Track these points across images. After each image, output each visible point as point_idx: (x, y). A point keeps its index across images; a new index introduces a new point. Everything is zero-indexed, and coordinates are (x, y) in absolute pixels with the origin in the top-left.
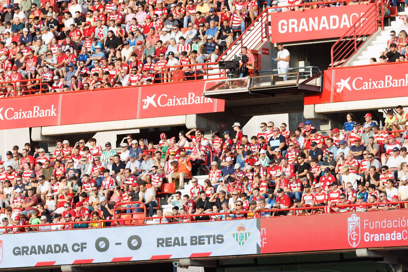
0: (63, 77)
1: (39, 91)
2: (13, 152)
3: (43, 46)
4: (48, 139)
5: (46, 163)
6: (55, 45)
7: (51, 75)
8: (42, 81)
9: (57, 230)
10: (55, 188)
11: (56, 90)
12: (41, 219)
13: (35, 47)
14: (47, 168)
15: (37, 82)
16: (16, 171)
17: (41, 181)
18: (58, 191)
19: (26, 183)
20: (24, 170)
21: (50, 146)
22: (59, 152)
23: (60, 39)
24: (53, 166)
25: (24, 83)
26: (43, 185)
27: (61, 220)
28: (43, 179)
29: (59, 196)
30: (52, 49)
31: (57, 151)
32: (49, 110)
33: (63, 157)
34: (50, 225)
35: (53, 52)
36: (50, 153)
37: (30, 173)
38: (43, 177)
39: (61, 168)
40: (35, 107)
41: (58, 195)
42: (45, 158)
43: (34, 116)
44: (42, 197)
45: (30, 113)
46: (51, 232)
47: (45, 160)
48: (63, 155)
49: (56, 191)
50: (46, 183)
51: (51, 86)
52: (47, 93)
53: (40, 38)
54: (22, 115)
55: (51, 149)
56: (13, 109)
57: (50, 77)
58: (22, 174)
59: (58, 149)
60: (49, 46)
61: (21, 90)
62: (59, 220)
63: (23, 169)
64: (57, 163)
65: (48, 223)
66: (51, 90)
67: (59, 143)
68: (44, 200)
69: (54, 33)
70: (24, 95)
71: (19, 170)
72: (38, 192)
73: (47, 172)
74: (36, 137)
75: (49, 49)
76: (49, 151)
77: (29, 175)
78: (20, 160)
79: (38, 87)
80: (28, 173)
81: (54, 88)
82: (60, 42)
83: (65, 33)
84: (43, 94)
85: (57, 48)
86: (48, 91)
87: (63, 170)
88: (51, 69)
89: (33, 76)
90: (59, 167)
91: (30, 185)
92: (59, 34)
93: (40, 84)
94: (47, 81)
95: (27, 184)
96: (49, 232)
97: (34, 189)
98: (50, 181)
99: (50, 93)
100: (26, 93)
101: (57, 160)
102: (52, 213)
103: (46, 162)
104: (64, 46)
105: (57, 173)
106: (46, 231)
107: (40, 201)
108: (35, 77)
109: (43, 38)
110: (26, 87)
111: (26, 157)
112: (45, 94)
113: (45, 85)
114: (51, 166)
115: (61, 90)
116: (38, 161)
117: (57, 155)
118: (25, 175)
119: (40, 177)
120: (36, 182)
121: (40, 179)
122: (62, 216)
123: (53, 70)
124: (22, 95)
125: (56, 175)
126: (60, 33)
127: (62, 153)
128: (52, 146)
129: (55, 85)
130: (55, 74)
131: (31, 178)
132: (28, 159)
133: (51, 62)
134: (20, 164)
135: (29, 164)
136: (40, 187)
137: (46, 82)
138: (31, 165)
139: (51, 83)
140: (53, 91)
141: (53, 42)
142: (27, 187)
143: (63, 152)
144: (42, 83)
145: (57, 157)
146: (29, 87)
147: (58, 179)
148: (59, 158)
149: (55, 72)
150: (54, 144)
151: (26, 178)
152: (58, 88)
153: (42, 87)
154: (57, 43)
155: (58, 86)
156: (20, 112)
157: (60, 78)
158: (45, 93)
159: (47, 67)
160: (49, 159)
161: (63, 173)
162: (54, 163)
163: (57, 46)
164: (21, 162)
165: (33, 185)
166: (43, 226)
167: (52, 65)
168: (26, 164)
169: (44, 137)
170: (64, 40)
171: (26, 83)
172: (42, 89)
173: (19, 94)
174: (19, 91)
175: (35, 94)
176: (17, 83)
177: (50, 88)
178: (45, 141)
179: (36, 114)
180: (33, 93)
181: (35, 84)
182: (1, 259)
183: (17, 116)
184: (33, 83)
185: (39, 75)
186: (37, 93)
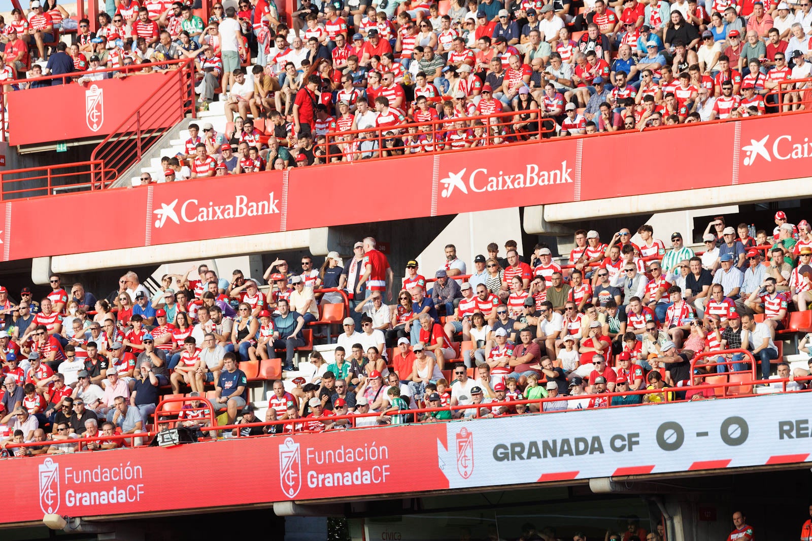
0: (584, 106)
1: (538, 134)
2: (488, 256)
3: (543, 44)
4: (556, 230)
5: (555, 276)
6: (566, 42)
7: (560, 103)
8: (543, 114)
9: (579, 409)
10: (574, 325)
11: (570, 130)
12: (547, 388)
13: (526, 47)
14: (558, 287)
15: (532, 115)
16: (496, 294)
17: (546, 313)
18: (580, 331)
19: (515, 318)
20: (511, 291)
21: (561, 243)
22: (579, 255)
23: (577, 31)
24: (569, 283)
25: (505, 120)
26: (549, 321)
27: (587, 388)
28: (548, 309)
29: (582, 342)
30: (561, 50)
31: (576, 252)
32: (558, 172)
33: (588, 265)
34: (567, 400)
35: (563, 56)
36: (561, 256)
37: (522, 298)
38: (549, 305)
39: (583, 286)
40: (529, 167)
41: (580, 339)
42: (552, 267)
43: (528, 185)
44: (548, 345)
45: (519, 178)
46: (568, 414)
47: (552, 271)
48: (588, 259)
49: (576, 331)
50: (556, 316)
51: (560, 124)
52: (552, 138)
53: (536, 29)
55: (564, 249)
56: (485, 171)
57: (558, 106)
58: (507, 299)
59: (578, 249)
60: (554, 44)
61: (500, 133)
62: (584, 389)
63: (509, 289)
64: (575, 275)
65: (561, 396)
66: (560, 131)
67: (580, 236)
68: (552, 349)
69: (563, 18)
70: (507, 143)
71: (501, 292)
72: (539, 334)
73: (557, 294)
74: (533, 225)
75: (554, 50)
76: (560, 253)
77: (521, 301)
78: (503, 271)
79: (535, 126)
80: (519, 297)
81: (567, 127)
82: (576, 36)
83: (584, 17)
84: (545, 139)
85: (570, 47)
86: (554, 134)
87: (587, 289)
88: (559, 90)
89: (524, 105)
90: (580, 285)
91: (524, 321)
92: (574, 20)
93: (539, 120)
94: (552, 113)
95: (518, 320)
96: (564, 414)
97: (532, 329)
98: (563, 312)
99: (558, 137)
100: (510, 139)
101: (576, 271)
102: (569, 376)
103: (554, 273)
104: (584, 43)
105: (577, 296)
106: (557, 411)
107: (543, 353)
108: (528, 107)
109: (540, 30)
110: (511, 127)
111: (515, 265)
112: (548, 140)
113: (548, 121)
114: (564, 283)
115: (581, 130)
116: (538, 273)
117: (575, 260)
118: (513, 301)
119: (542, 304)
120: (537, 314)
121: (544, 308)
122: (589, 381)
123: (562, 92)
124: (503, 142)
125: (574, 300)
126: (575, 18)
127: (585, 257)
128: (565, 243)
129: (567, 121)
130: (568, 99)
131: (526, 306)
132: (518, 271)
133: (560, 76)
134: (502, 279)
135: (520, 279)
136: (544, 325)
137: (550, 116)
138: (525, 281)
139: (560, 118)
140: (564, 133)
141: (561, 35)
142: (517, 326)
143: (587, 254)
144: (542, 118)
145: (576, 263)
146: (516, 126)
147: (579, 308)
148: (579, 266)
149: (567, 95)
150: (568, 239)
151: (516, 309)
152: (574, 126)
153: (543, 125)
154: (569, 37)
155: (575, 123)
156: (500, 176)
157: (577, 106)
158: (548, 138)
159: (552, 86)
160: (559, 269)
161: (587, 295)
162: (570, 277)
163: (569, 44)
164: (505, 276)
165: (531, 320)
166: (551, 401)
167: (561, 81)
168: (515, 280)
169: (548, 226)
170: (583, 32)
171: (509, 118)
172: (541, 130)
173: (497, 140)
174: (496, 135)
175: (529, 141)
176: (492, 119)
177: (558, 128)
178: (552, 233)
179: (532, 180)
180: (524, 138)
181: (528, 120)
182: (469, 470)
183: (494, 185)
184: (524, 119)
185: (536, 102)
186: (532, 138)
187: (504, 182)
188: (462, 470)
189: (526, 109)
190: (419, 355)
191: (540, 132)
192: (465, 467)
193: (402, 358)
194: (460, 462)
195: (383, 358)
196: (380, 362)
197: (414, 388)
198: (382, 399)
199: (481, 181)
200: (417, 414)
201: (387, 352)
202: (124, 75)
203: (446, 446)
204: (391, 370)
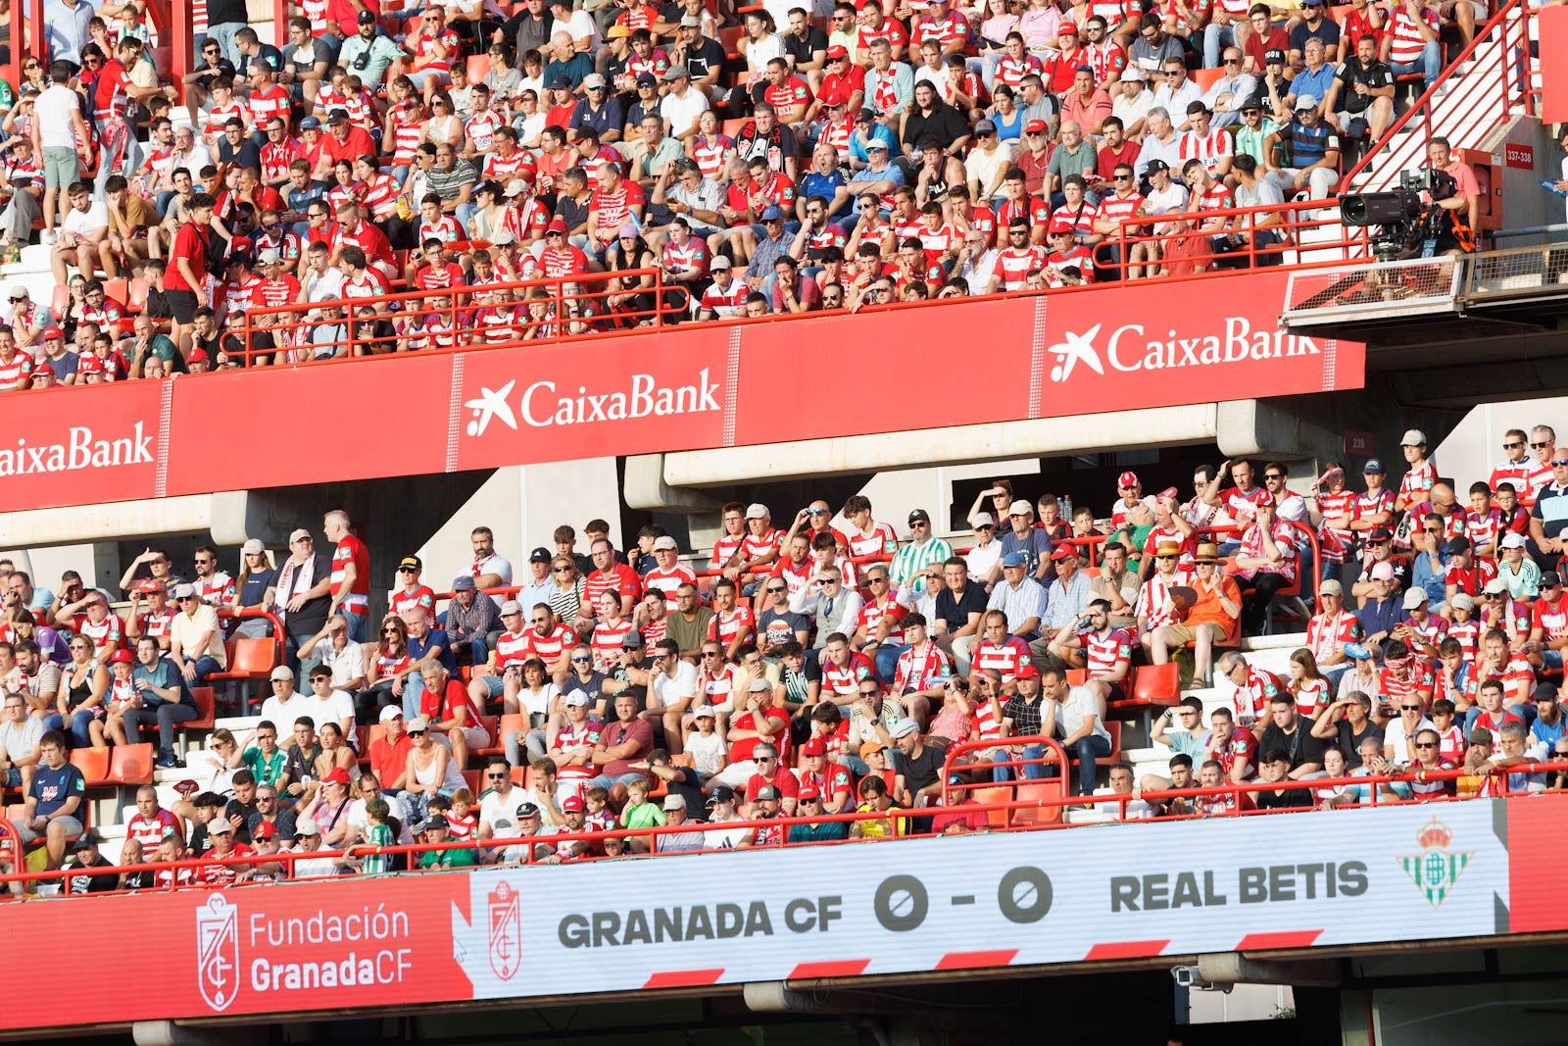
0: (746, 262)
1: (653, 316)
2: (555, 549)
3: (667, 142)
4: (687, 501)
5: (683, 592)
6: (712, 139)
8: (664, 277)
9: (726, 848)
10: (719, 687)
11: (719, 309)
12: (666, 808)
13: (634, 146)
14: (688, 612)
15: (645, 280)
16: (568, 623)
17: (665, 663)
19: (605, 670)
20: (599, 619)
21: (696, 528)
22: (730, 551)
23: (733, 117)
26: (670, 677)
27: (742, 809)
28: (670, 654)
29: (734, 718)
32: (692, 390)
33: (747, 570)
34: (702, 830)
35: (704, 166)
36: (696, 552)
37: (620, 632)
38: (672, 646)
40: (637, 379)
41: (731, 713)
42: (678, 573)
43: (634, 413)
44: (669, 724)
45: (617, 400)
47: (679, 581)
48: (747, 559)
49: (723, 698)
50: (684, 668)
51: (699, 298)
52: (681, 323)
53: (655, 114)
54: (589, 408)
55: (701, 539)
56: (552, 386)
57: (695, 263)
58: (590, 634)
59: (728, 540)
60: (689, 141)
61: (580, 313)
62: (736, 809)
63: (593, 614)
64: (723, 590)
65: (691, 823)
66: (698, 311)
67: (732, 514)
68: (676, 733)
69: (707, 92)
70: (595, 331)
71: (579, 620)
72: (651, 702)
73: (688, 626)
74: (644, 492)
75: (688, 155)
76: (694, 546)
77: (617, 639)
78: (583, 580)
79: (649, 299)
80: (613, 632)
81: (712, 303)
83: (748, 91)
84: (669, 326)
86: (687, 316)
88: (697, 231)
89: (629, 259)
90: (731, 608)
91: (621, 677)
92: (727, 96)
93: (657, 288)
94: (682, 276)
95: (612, 675)
96: (696, 857)
100: (601, 326)
101: (724, 582)
102: (708, 784)
103: (682, 586)
104: (746, 142)
106: (684, 852)
108: (637, 263)
109: (663, 114)
110: (602, 301)
114: (700, 604)
115: (740, 309)
116: (652, 584)
117: (723, 561)
118: (602, 639)
119: (659, 645)
120: (646, 663)
121: (661, 652)
122: (746, 795)
123: (703, 235)
126: (730, 92)
127: (741, 555)
128: (704, 527)
129: (713, 291)
130: (714, 249)
131: (626, 649)
132: (612, 579)
133: (699, 205)
134: (582, 595)
136: (661, 684)
137: (679, 282)
139: (698, 286)
140: (705, 315)
141: (703, 125)
142: (609, 686)
143: (746, 550)
145: (724, 567)
146: (613, 301)
147: (729, 654)
148: (730, 573)
149: (712, 241)
150: (710, 518)
151: (607, 653)
152: (727, 302)
153: (665, 300)
154: (719, 130)
155: (727, 295)
156: (581, 396)
157: (732, 263)
158: (673, 323)
159: (683, 223)
160: (692, 577)
164: (587, 590)
165: (635, 676)
166: (671, 832)
167: (700, 215)
168: (607, 598)
169: (672, 493)
170: (745, 120)
171: (600, 285)
172: (662, 308)
173: (575, 327)
174: (573, 316)
175: (636, 329)
176: (566, 286)
177: (694, 304)
178: (679, 507)
179: (642, 404)
180: (628, 323)
181: (637, 288)
182: (511, 964)
183: (568, 413)
184: (628, 287)
186: (643, 323)
188: (499, 964)
189: (632, 267)
190: (417, 741)
191: (658, 311)
192: (505, 958)
193: (389, 746)
194: (494, 947)
195: (350, 744)
196: (344, 754)
197: (408, 804)
198: (346, 824)
199: (545, 405)
200: (414, 854)
201: (357, 733)
203: (468, 918)
204: (366, 769)
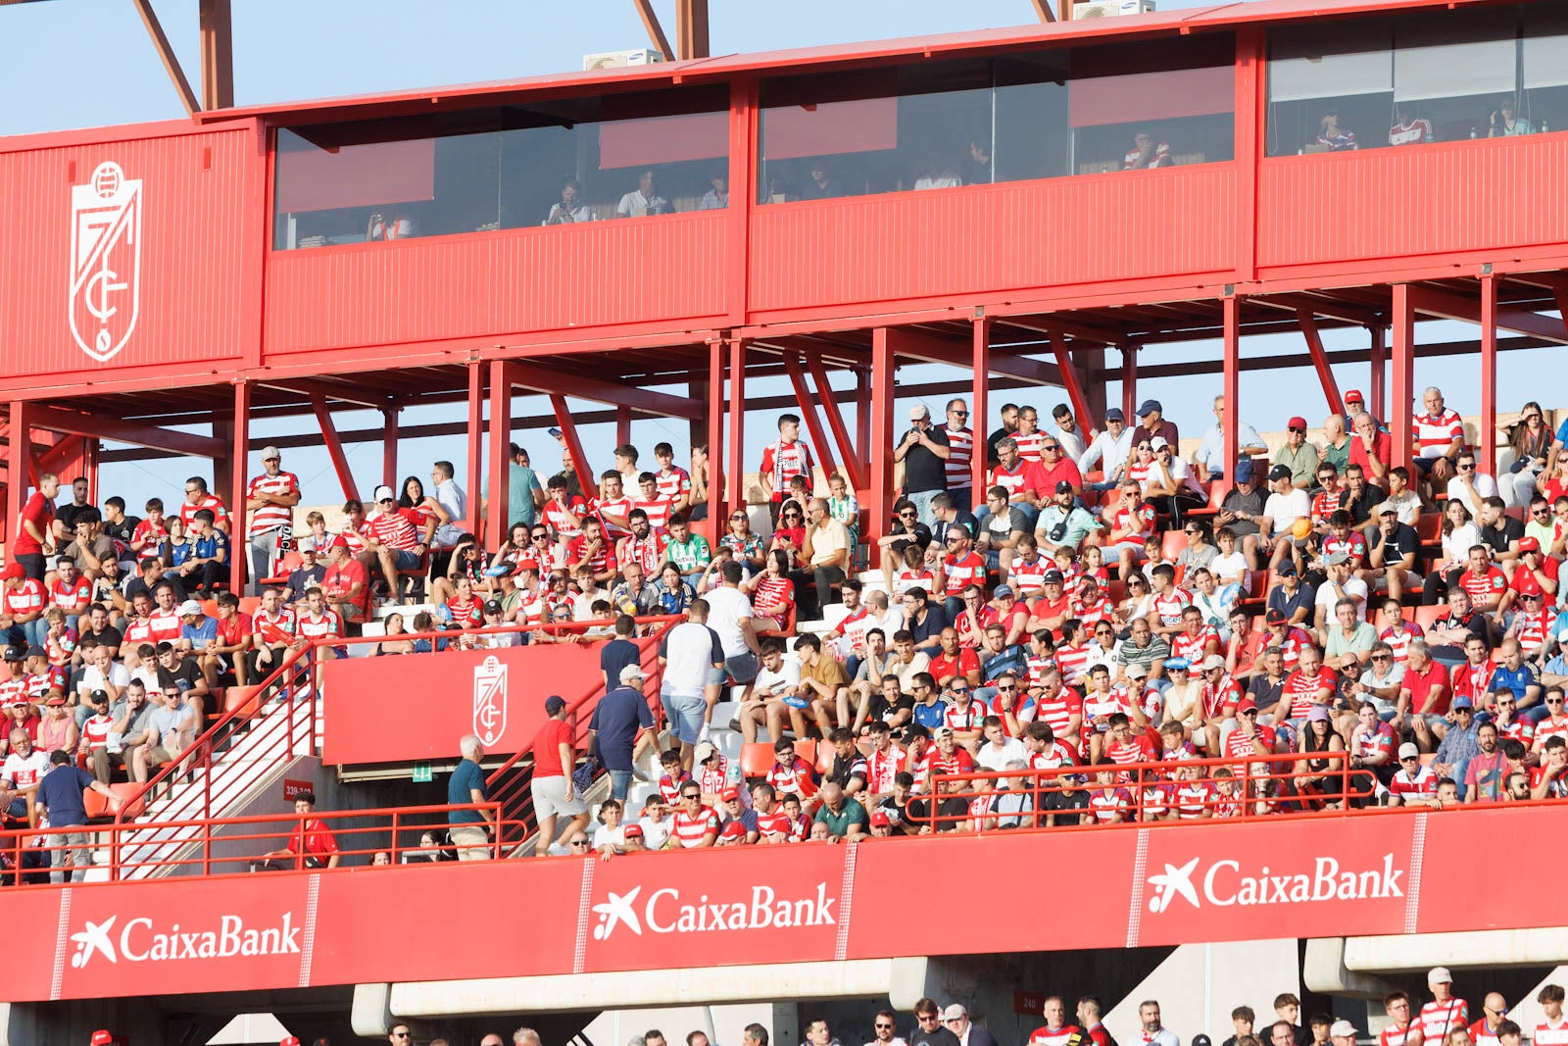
4: (1367, 987)
6: (1395, 626)
7: (1388, 742)
15: (1333, 763)
21: (1373, 1013)
25: (1280, 768)
30: (1388, 639)
32: (1376, 875)
40: (1320, 862)
43: (1317, 896)
45: (1300, 882)
52: (1367, 807)
56: (1236, 865)
57: (1381, 747)
61: (1268, 793)
74: (1324, 975)
79: (1336, 782)
82: (1426, 616)
84: (1355, 810)
85: (1408, 636)
86: (1373, 801)
94: (1368, 760)
99: (1380, 806)
112: (1361, 811)
113: (1360, 775)
124: (1273, 811)
137: (1364, 766)
140: (1393, 801)
144: (1351, 768)
146: (1300, 781)
153: (1351, 784)
156: (1263, 876)
158: (1360, 807)
163: (1404, 630)
169: (1351, 978)
171: (1288, 766)
172: (1348, 791)
173: (1261, 807)
174: (1261, 796)
175: (1323, 811)
176: (1255, 766)
177: (1380, 789)
178: (1358, 992)
179: (1325, 887)
180: (1315, 806)
181: (1324, 771)
183: (1251, 893)
184: (1315, 769)
185: (1341, 737)
186: (1330, 806)
187: (1272, 889)
189: (1320, 750)
191: (1344, 795)
199: (1227, 884)
202: (551, 639)
